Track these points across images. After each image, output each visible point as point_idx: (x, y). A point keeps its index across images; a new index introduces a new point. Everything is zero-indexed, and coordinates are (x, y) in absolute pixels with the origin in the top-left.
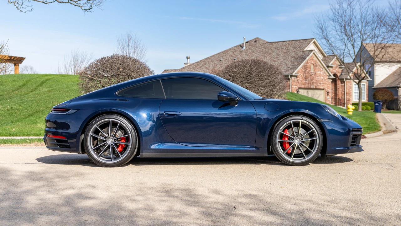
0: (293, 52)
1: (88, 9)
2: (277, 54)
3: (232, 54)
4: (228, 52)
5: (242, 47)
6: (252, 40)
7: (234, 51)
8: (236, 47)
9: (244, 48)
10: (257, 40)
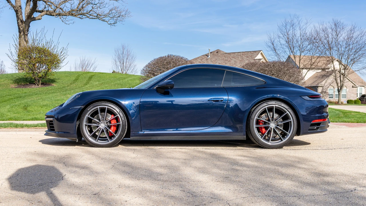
0: (246, 60)
1: (113, 23)
2: (235, 61)
3: (200, 61)
4: (198, 60)
5: (208, 56)
6: (214, 51)
7: (202, 59)
8: (203, 56)
9: (209, 57)
10: (218, 51)
